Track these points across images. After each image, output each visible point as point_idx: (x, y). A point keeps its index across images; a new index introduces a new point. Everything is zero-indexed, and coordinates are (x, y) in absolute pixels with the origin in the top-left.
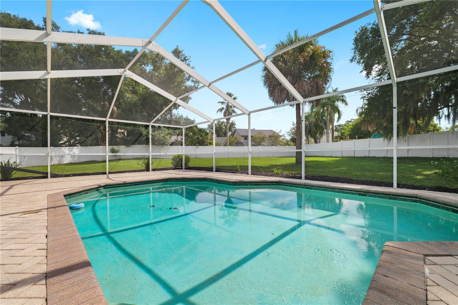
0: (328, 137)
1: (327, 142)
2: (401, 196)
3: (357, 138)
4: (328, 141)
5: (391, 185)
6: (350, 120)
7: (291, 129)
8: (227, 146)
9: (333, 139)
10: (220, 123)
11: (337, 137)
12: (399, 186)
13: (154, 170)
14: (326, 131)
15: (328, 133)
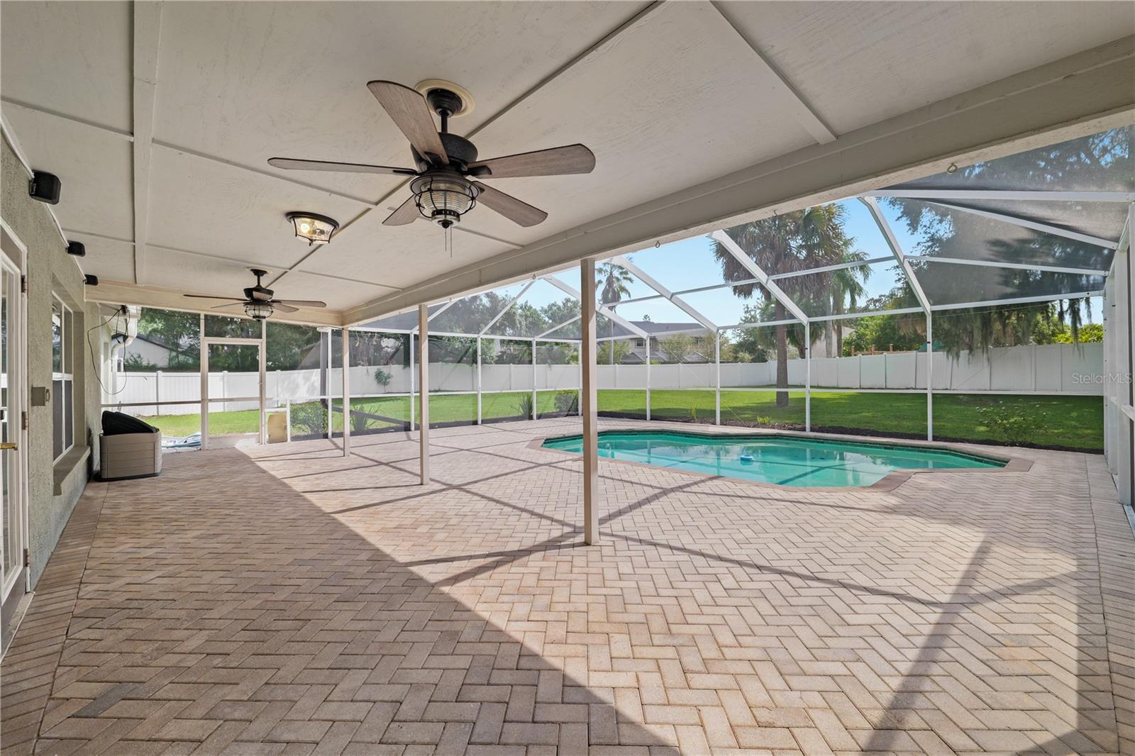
0: (829, 344)
1: (828, 357)
2: (931, 448)
3: (891, 348)
4: (829, 354)
5: (925, 438)
6: (877, 297)
7: (741, 322)
8: (611, 364)
9: (839, 347)
10: (569, 304)
11: (848, 343)
12: (935, 439)
13: (539, 417)
14: (824, 332)
15: (828, 337)
